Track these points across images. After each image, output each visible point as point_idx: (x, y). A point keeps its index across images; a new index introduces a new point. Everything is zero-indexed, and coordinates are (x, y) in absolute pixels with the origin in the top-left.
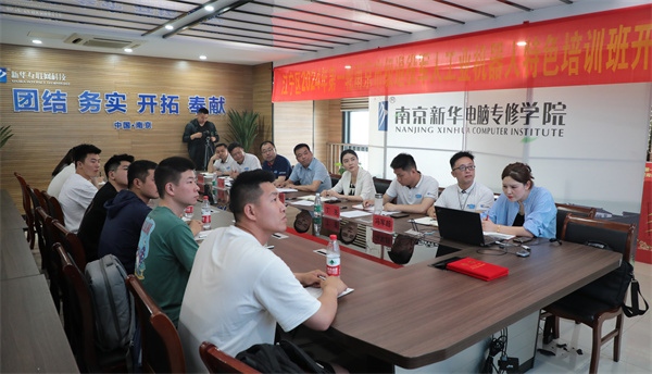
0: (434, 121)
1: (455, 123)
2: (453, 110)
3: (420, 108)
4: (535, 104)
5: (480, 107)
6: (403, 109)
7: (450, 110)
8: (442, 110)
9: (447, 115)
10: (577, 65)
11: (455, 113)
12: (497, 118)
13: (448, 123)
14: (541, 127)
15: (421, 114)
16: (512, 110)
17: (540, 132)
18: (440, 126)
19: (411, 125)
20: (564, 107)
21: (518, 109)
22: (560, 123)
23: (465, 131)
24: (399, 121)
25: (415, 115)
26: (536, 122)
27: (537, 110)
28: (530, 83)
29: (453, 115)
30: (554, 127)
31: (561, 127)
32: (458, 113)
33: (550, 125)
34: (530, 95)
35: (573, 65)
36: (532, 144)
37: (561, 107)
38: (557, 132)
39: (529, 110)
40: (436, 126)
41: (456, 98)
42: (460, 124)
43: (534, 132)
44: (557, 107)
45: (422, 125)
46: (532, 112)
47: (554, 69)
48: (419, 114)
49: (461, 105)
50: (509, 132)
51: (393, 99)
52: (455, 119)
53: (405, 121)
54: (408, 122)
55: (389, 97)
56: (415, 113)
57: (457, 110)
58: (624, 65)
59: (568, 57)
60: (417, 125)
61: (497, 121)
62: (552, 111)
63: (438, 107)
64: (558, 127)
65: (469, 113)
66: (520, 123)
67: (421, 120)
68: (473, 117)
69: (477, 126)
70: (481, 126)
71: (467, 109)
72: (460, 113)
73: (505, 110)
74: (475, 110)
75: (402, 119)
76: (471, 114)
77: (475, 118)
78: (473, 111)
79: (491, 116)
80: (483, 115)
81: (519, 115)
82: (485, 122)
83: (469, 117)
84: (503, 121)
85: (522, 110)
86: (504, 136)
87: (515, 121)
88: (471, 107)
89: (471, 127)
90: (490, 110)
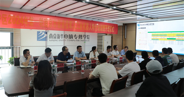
3: (55, 34)
5: (70, 35)
6: (51, 34)
9: (60, 36)
13: (61, 38)
16: (80, 36)
17: (87, 41)
18: (59, 39)
20: (89, 36)
26: (86, 39)
27: (86, 36)
28: (85, 31)
33: (88, 39)
34: (85, 33)
36: (86, 43)
38: (89, 41)
40: (58, 39)
41: (61, 33)
42: (63, 39)
45: (55, 39)
48: (55, 36)
50: (80, 41)
51: (48, 31)
57: (62, 35)
58: (104, 31)
60: (54, 39)
61: (76, 38)
65: (65, 36)
66: (83, 39)
67: (55, 38)
68: (67, 37)
69: (69, 39)
70: (70, 39)
71: (64, 35)
72: (63, 36)
73: (78, 36)
74: (68, 35)
75: (51, 37)
76: (66, 36)
77: (68, 37)
78: (67, 36)
79: (74, 37)
80: (71, 37)
81: (83, 37)
82: (72, 38)
83: (65, 37)
84: (78, 38)
85: (83, 36)
86: (78, 42)
87: (82, 38)
88: (66, 35)
89: (66, 40)
90: (73, 36)
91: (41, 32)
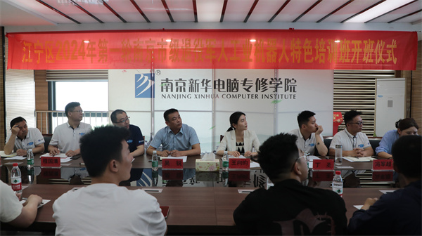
0: (191, 89)
1: (206, 91)
2: (205, 82)
3: (181, 79)
4: (280, 79)
5: (229, 81)
6: (167, 80)
7: (203, 82)
8: (197, 82)
9: (200, 85)
10: (324, 58)
11: (206, 84)
12: (247, 88)
13: (202, 91)
14: (284, 93)
15: (182, 84)
16: (261, 84)
17: (283, 96)
18: (197, 93)
19: (174, 92)
20: (295, 81)
21: (268, 82)
22: (294, 91)
23: (214, 97)
24: (165, 90)
25: (177, 85)
26: (281, 90)
27: (281, 83)
29: (205, 85)
30: (291, 93)
31: (294, 93)
32: (209, 84)
33: (288, 92)
34: (276, 73)
35: (322, 57)
36: (280, 104)
37: (293, 81)
38: (292, 96)
39: (276, 82)
40: (193, 94)
41: (206, 74)
42: (210, 92)
43: (280, 96)
44: (292, 81)
45: (183, 93)
46: (278, 84)
47: (311, 59)
48: (180, 84)
49: (210, 78)
50: (260, 97)
51: (159, 72)
52: (206, 88)
53: (169, 90)
54: (172, 91)
55: (156, 70)
56: (177, 83)
57: (208, 82)
58: (348, 60)
59: (319, 53)
60: (179, 93)
61: (247, 90)
62: (289, 84)
63: (194, 79)
64: (293, 93)
65: (217, 84)
66: (270, 91)
67: (182, 89)
68: (221, 87)
69: (227, 93)
70: (231, 93)
71: (215, 82)
72: (211, 84)
73: (255, 82)
74: (223, 82)
75: (167, 88)
76: (219, 85)
77: (224, 88)
78: (221, 83)
79: (241, 86)
80: (232, 85)
81: (268, 86)
82: (235, 90)
83: (217, 87)
84: (253, 90)
85: (271, 83)
86: (255, 100)
87: (265, 90)
88: (219, 80)
89: (220, 94)
90: (239, 82)
91: (142, 76)
